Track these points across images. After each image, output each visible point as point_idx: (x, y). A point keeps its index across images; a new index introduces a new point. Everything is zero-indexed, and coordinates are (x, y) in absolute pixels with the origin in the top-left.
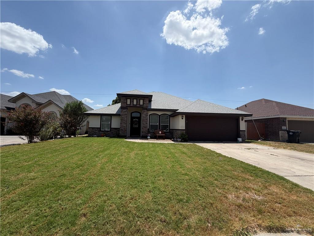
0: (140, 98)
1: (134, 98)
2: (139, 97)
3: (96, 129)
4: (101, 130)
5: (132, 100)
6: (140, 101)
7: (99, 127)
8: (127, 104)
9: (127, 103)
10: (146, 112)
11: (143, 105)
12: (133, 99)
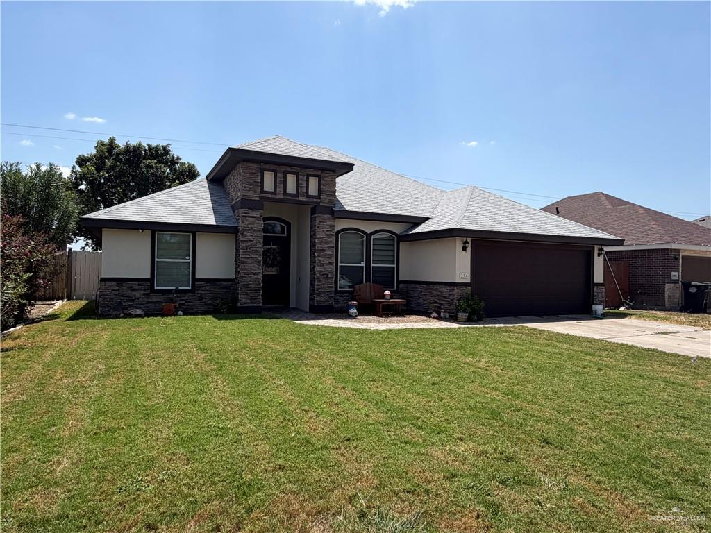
0: (310, 171)
1: (288, 169)
2: (306, 167)
3: (135, 285)
4: (156, 288)
5: (280, 175)
6: (307, 181)
7: (148, 276)
8: (262, 191)
9: (262, 186)
10: (329, 223)
11: (318, 197)
12: (285, 173)
